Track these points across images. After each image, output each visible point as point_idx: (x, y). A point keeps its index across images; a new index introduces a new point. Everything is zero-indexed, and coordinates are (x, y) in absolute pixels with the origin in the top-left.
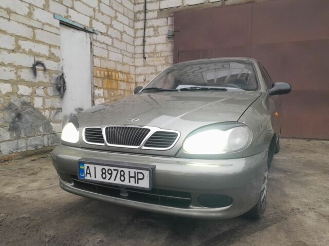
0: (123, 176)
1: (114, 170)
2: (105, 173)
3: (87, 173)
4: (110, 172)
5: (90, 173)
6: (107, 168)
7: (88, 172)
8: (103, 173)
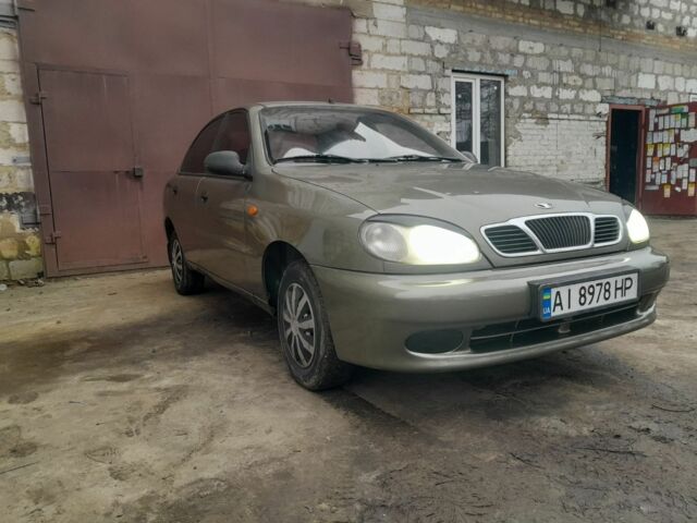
0: (608, 291)
1: (598, 285)
2: (584, 295)
3: (556, 305)
4: (591, 290)
5: (560, 304)
6: (587, 285)
7: (558, 302)
8: (582, 296)
